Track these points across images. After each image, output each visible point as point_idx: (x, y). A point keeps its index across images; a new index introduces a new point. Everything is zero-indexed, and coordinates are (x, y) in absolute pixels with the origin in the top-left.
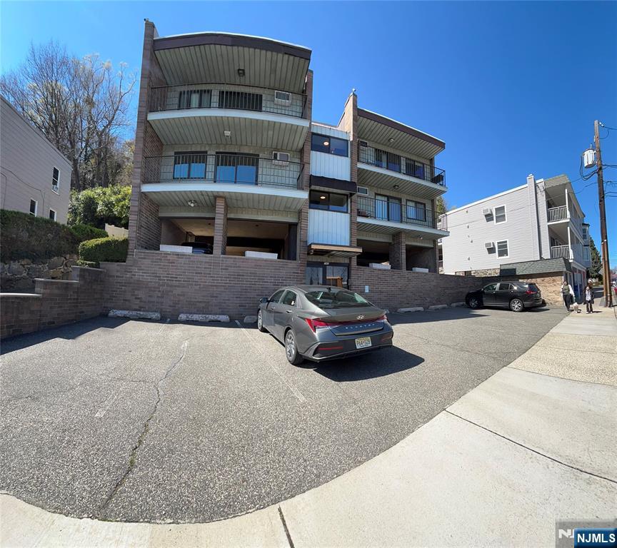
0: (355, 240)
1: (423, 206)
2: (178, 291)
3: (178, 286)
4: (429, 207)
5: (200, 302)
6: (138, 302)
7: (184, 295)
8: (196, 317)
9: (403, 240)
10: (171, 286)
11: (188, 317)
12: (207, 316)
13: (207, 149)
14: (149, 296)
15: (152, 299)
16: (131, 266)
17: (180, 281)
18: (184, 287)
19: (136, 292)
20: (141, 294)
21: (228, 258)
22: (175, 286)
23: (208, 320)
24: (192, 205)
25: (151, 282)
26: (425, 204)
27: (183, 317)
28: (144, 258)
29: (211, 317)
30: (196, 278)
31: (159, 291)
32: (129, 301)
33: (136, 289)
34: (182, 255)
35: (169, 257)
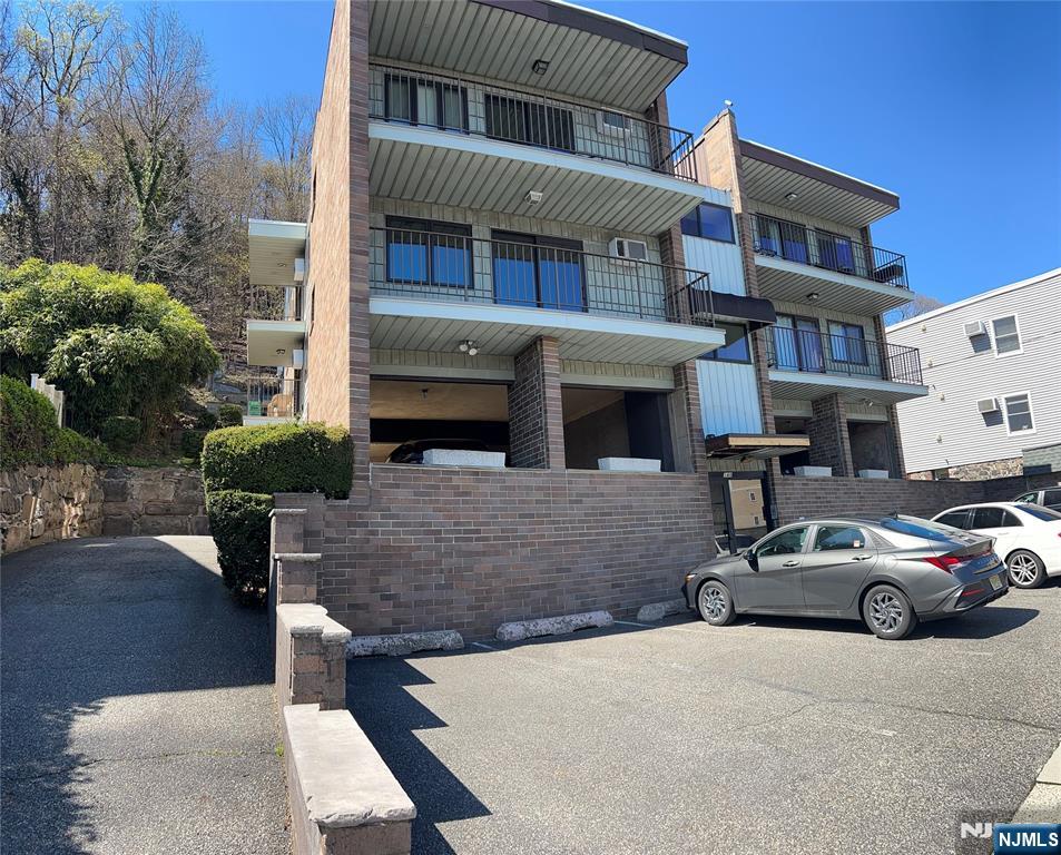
0: (770, 420)
1: (857, 330)
2: (486, 565)
3: (484, 554)
4: (870, 336)
5: (536, 588)
6: (388, 607)
7: (498, 576)
8: (544, 625)
9: (842, 411)
10: (470, 554)
11: (527, 630)
12: (567, 618)
13: (470, 221)
14: (417, 588)
15: (426, 595)
16: (366, 508)
17: (486, 539)
18: (497, 553)
19: (383, 580)
20: (395, 583)
21: (579, 476)
22: (478, 554)
23: (571, 629)
24: (473, 352)
25: (419, 548)
26: (862, 328)
27: (514, 629)
28: (397, 486)
29: (578, 620)
30: (523, 530)
31: (442, 571)
32: (365, 607)
33: (382, 573)
34: (486, 473)
35: (456, 481)
